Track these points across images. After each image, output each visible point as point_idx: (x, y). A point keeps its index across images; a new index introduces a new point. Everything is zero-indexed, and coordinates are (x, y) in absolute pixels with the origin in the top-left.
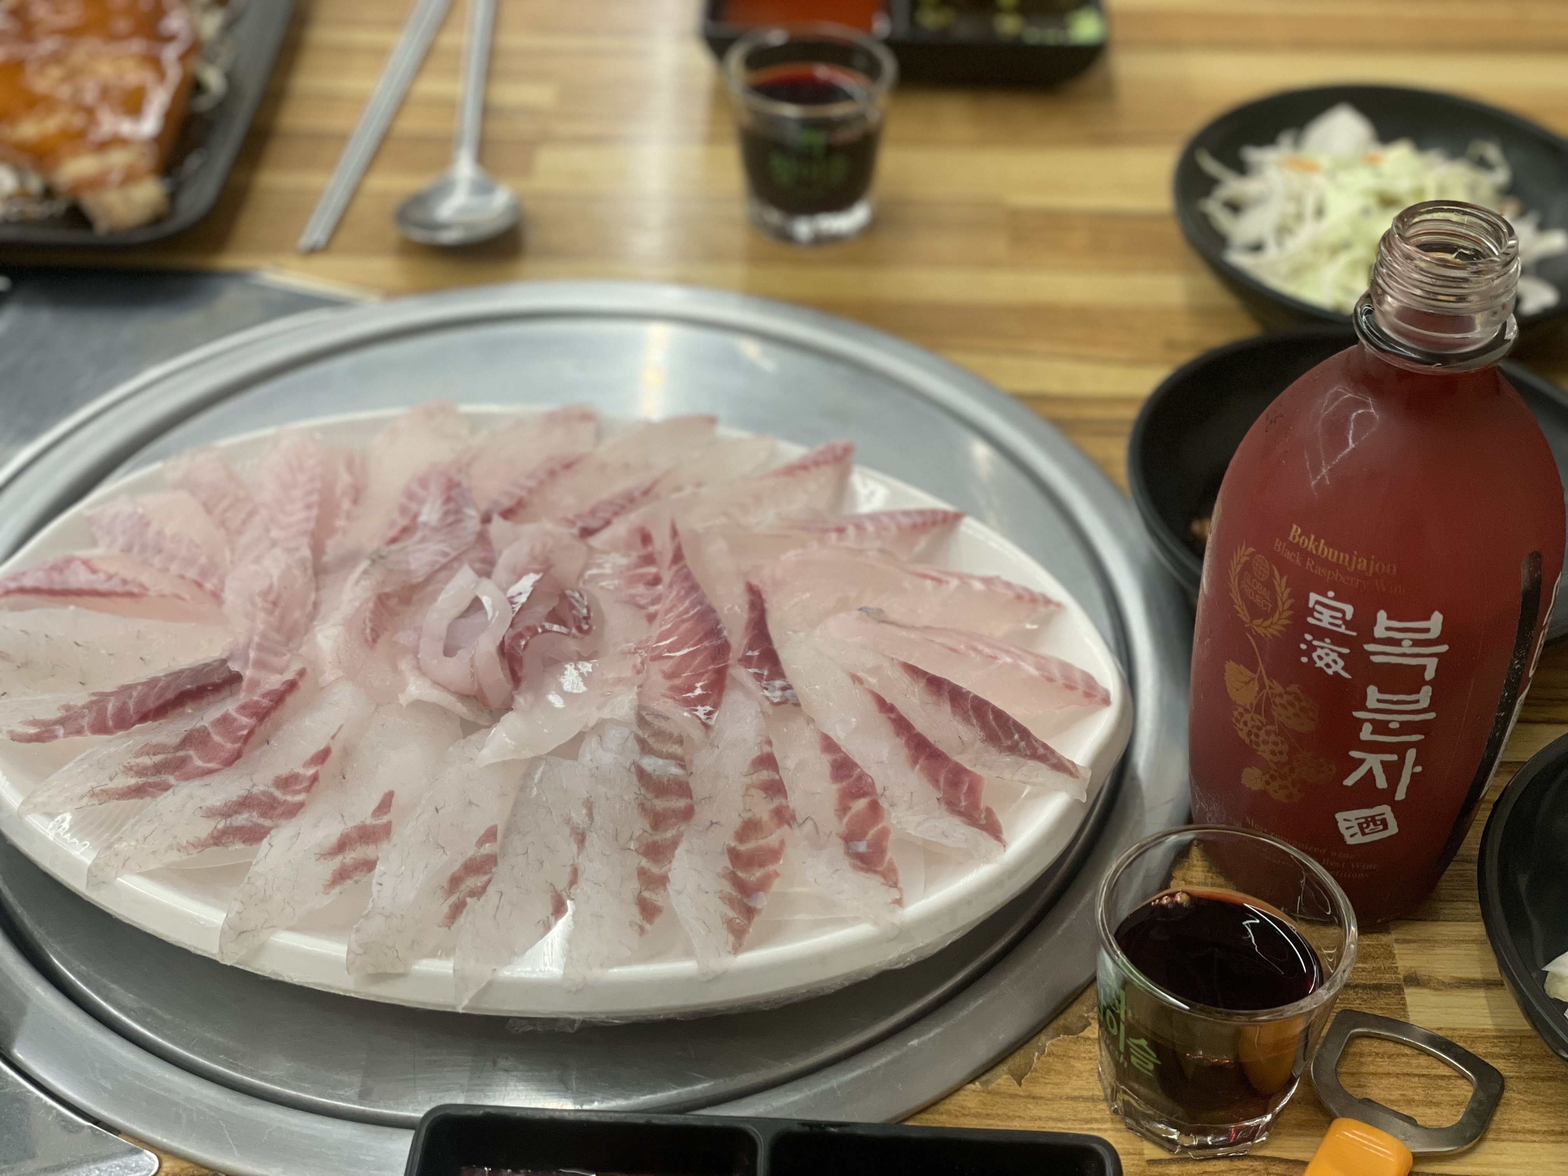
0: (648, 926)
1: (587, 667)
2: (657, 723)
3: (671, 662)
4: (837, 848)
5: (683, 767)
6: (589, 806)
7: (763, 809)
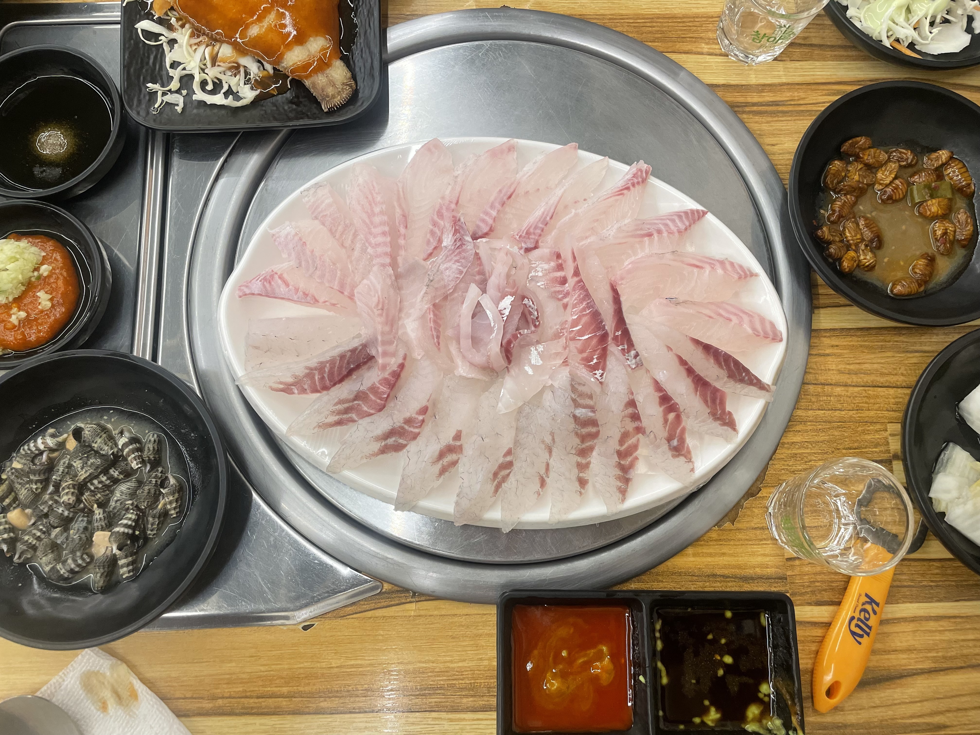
0: (583, 491)
1: (540, 348)
2: (580, 388)
3: (580, 342)
4: (665, 447)
5: (594, 412)
6: (552, 434)
7: (631, 426)
